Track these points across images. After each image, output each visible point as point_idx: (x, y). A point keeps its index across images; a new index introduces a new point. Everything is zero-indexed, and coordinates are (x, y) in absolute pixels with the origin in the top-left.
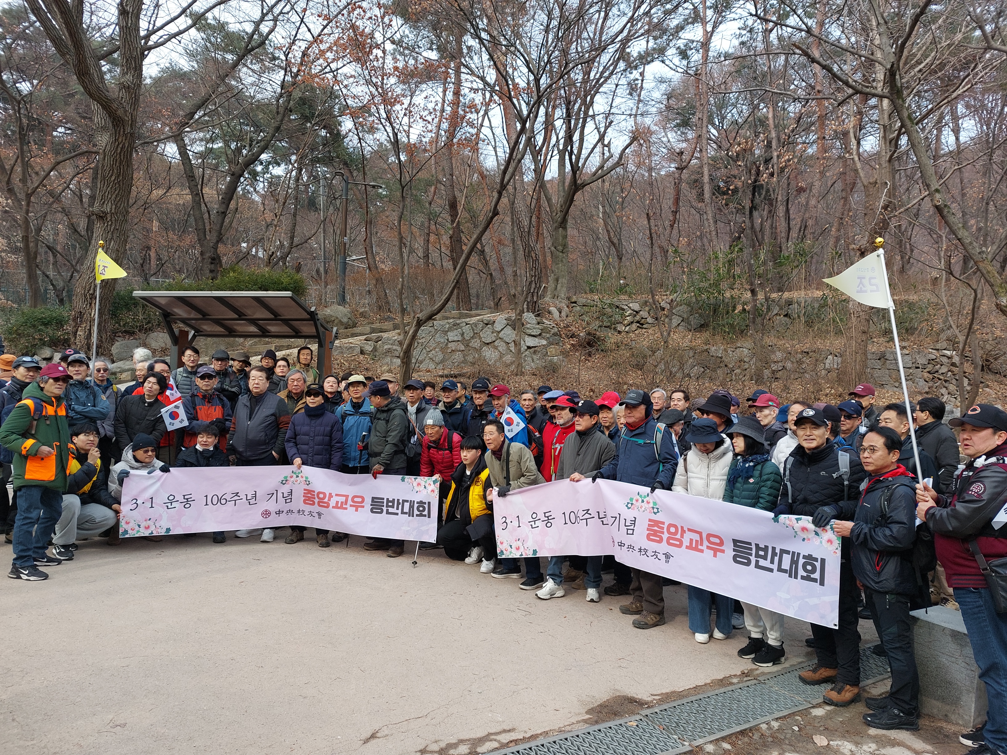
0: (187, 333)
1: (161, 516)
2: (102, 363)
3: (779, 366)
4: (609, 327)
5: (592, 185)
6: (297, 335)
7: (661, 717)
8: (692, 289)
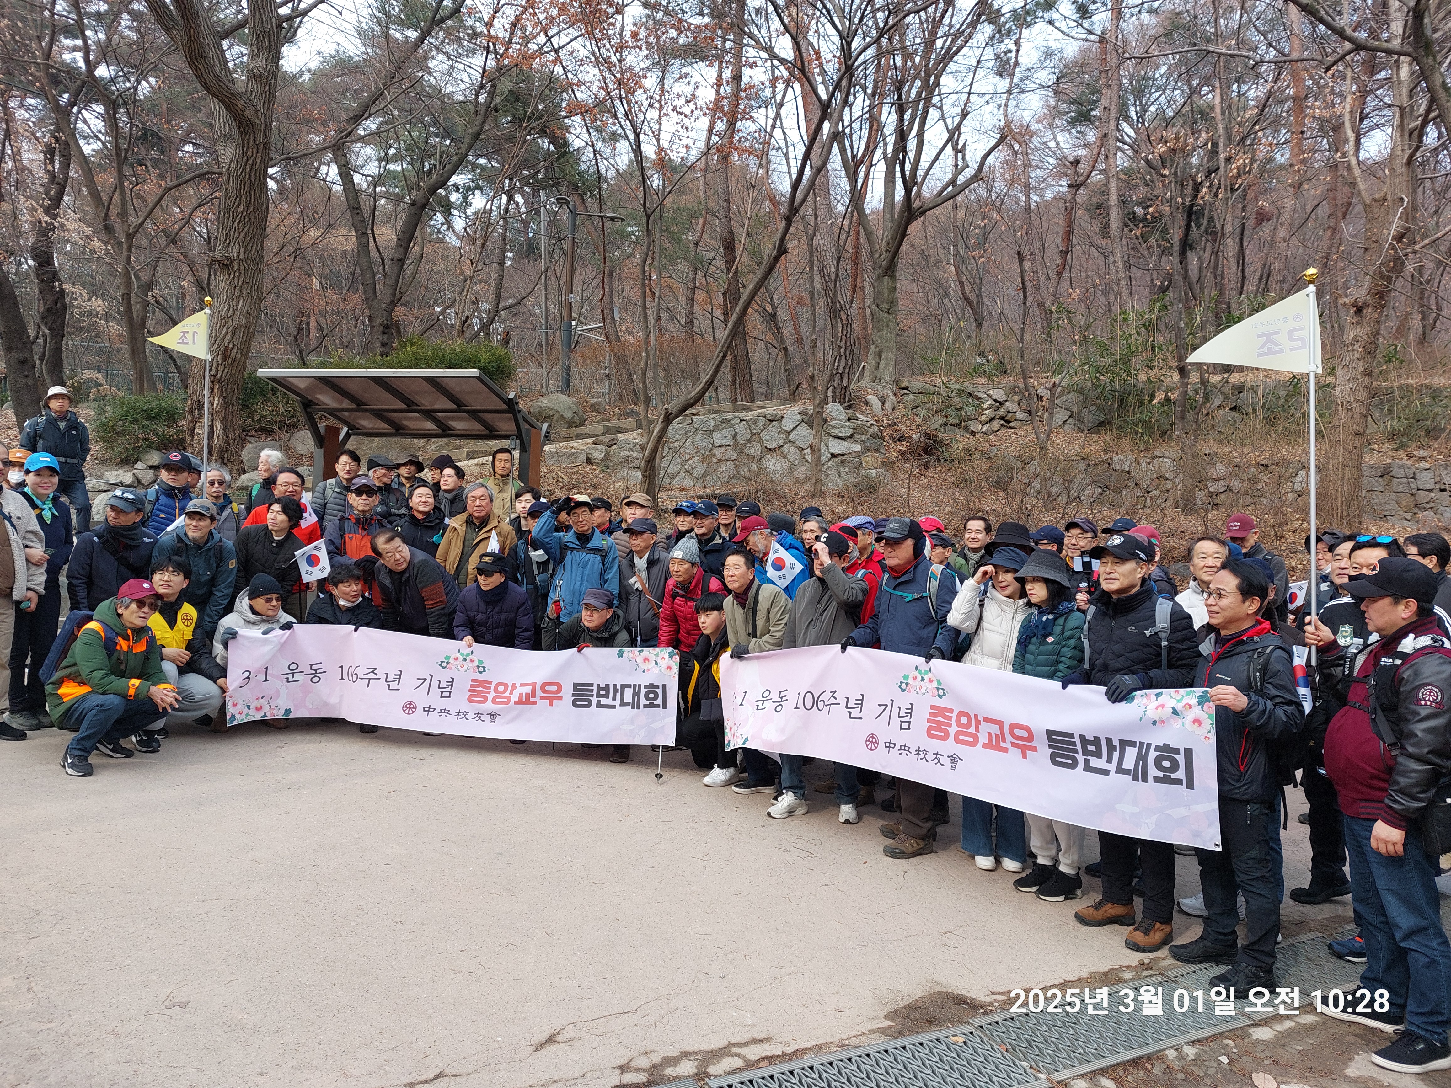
0: (337, 431)
1: (278, 692)
2: (218, 473)
3: (1221, 486)
4: (957, 425)
5: (937, 211)
6: (492, 434)
7: (1004, 1029)
8: (1086, 367)
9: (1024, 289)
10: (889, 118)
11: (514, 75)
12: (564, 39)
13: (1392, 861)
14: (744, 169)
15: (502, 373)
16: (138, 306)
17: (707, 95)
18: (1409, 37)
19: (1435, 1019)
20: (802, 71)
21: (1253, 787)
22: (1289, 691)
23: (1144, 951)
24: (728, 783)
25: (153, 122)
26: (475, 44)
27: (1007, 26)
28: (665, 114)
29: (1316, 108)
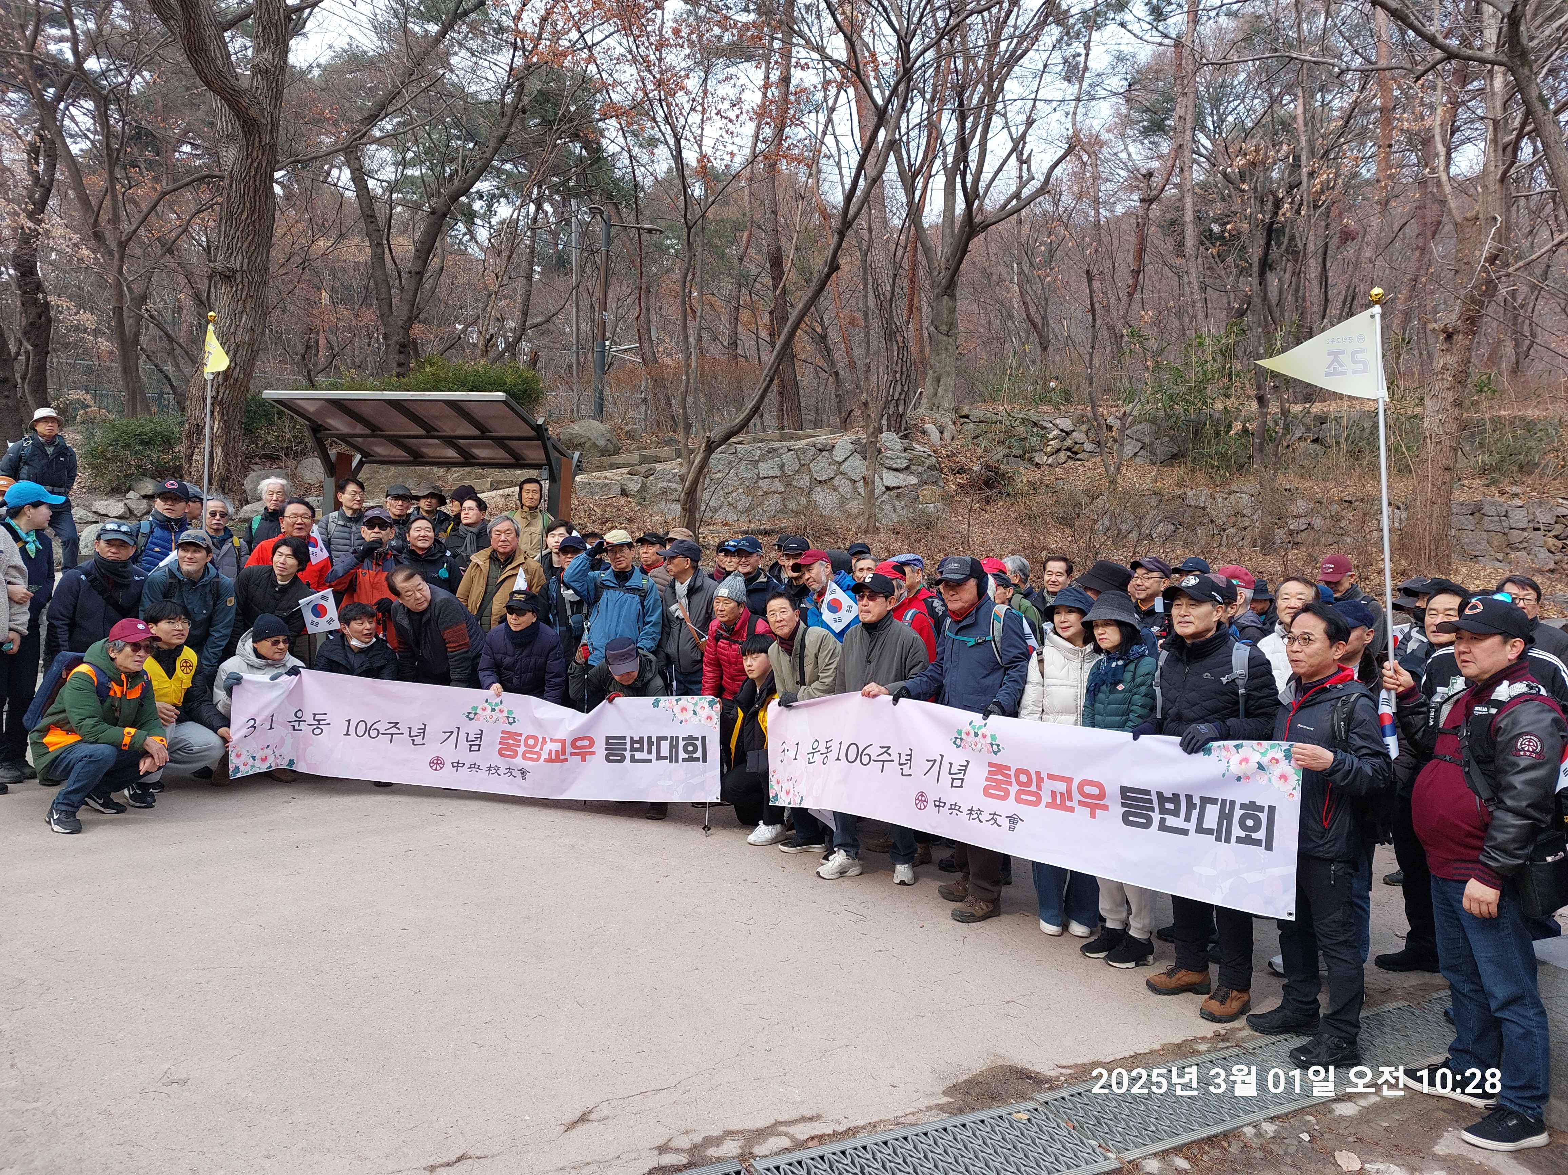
0: (350, 458)
1: (283, 741)
2: (219, 504)
3: (1301, 524)
4: (1021, 457)
5: (1000, 226)
6: (518, 462)
7: (1071, 1106)
8: (1159, 396)
9: (1093, 310)
10: (949, 125)
11: (544, 73)
12: (598, 36)
13: (1487, 923)
14: (792, 178)
15: (530, 396)
16: (131, 321)
17: (753, 99)
18: (1504, 45)
19: (1528, 1094)
20: (857, 73)
21: (1337, 845)
22: (1375, 741)
23: (1220, 1021)
24: (774, 841)
25: (147, 121)
26: (501, 39)
27: (1076, 28)
28: (708, 119)
29: (1405, 120)
